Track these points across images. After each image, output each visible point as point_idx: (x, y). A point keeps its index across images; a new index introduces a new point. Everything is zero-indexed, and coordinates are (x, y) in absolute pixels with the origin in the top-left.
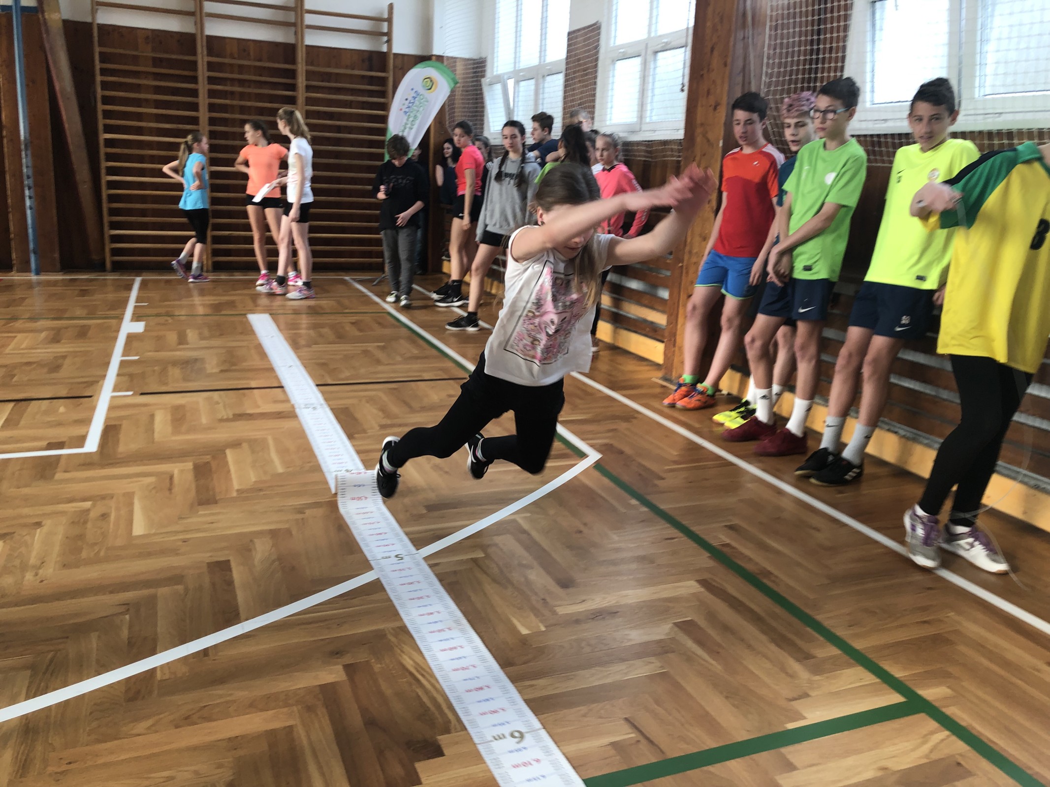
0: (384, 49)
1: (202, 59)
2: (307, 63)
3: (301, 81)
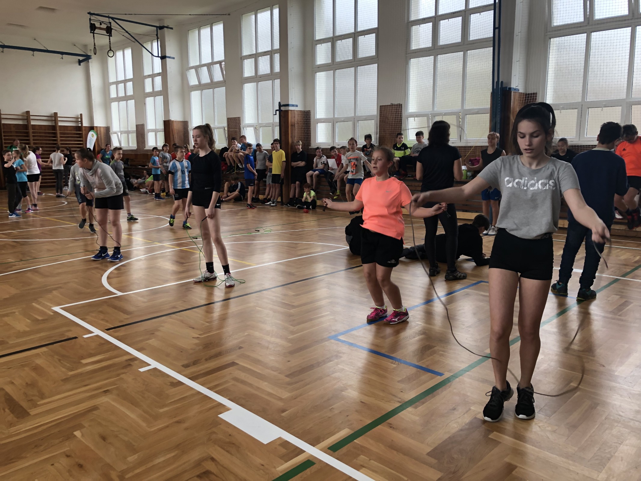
0: (80, 125)
1: (31, 131)
2: (60, 130)
3: (59, 135)
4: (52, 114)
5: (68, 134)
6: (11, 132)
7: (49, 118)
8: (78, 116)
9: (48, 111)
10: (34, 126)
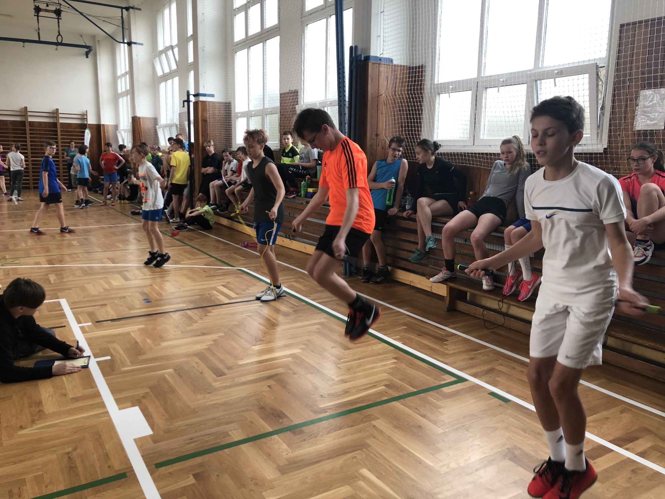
0: (84, 122)
1: (28, 128)
2: (61, 128)
3: (59, 133)
4: (53, 111)
5: (71, 132)
6: (7, 129)
7: (51, 115)
8: (84, 113)
9: (49, 107)
10: (31, 123)
